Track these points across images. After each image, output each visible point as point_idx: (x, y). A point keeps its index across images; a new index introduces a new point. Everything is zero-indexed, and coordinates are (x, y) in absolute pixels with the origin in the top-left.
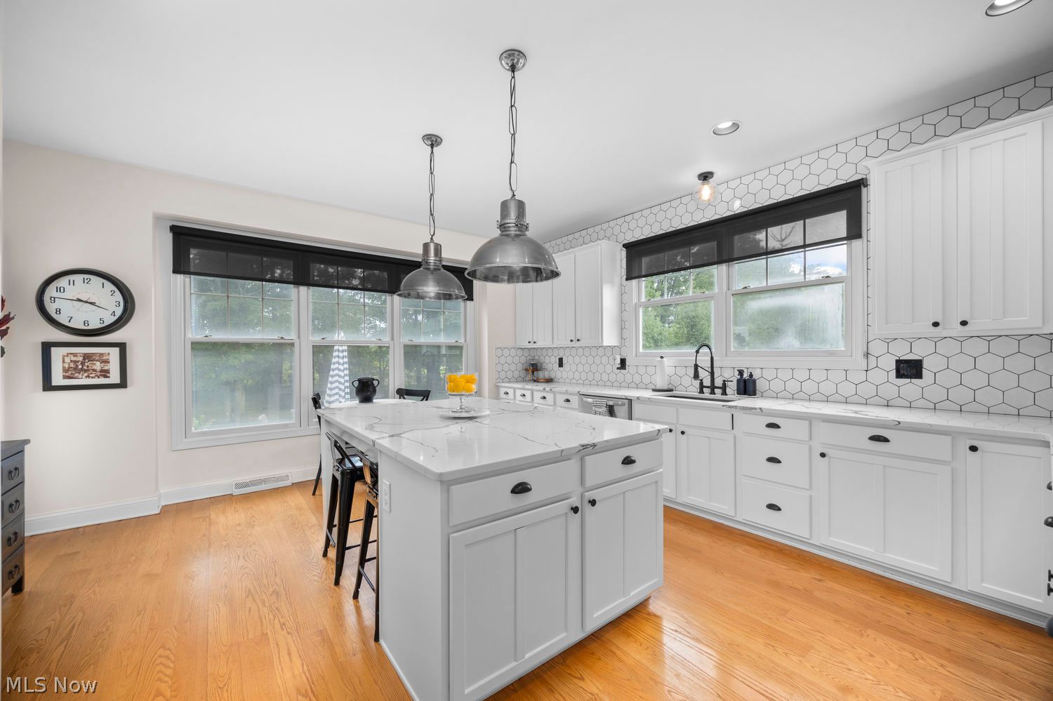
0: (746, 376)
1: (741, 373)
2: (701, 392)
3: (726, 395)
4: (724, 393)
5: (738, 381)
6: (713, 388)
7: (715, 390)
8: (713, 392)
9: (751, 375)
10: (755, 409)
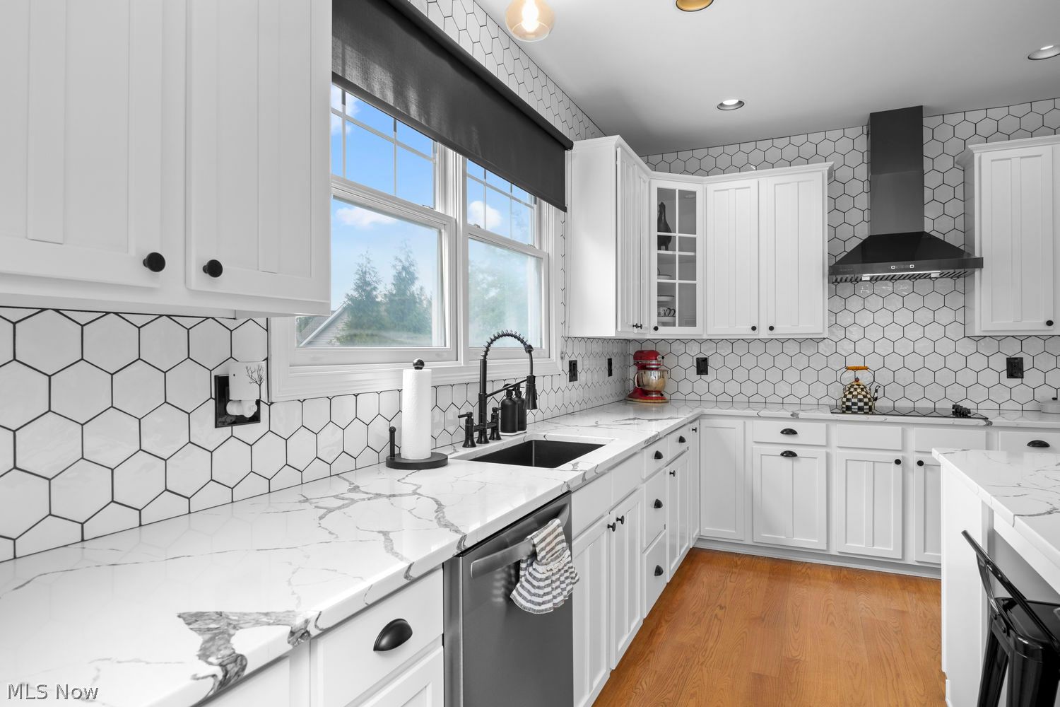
6: (483, 428)
8: (483, 439)
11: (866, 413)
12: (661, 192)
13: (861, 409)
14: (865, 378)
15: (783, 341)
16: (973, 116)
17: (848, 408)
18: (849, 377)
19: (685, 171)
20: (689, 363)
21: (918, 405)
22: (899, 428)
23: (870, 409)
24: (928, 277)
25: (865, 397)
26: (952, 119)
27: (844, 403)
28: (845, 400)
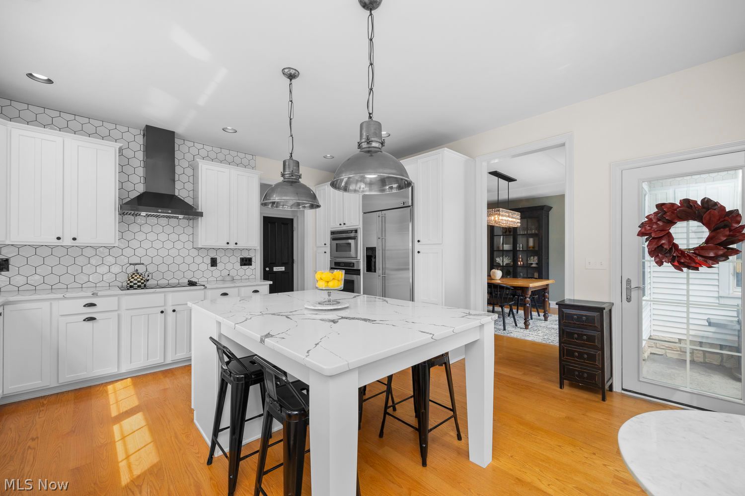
11: (142, 289)
13: (139, 286)
15: (82, 248)
16: (197, 146)
17: (131, 287)
23: (144, 286)
24: (177, 218)
26: (188, 144)
27: (128, 284)
28: (129, 282)
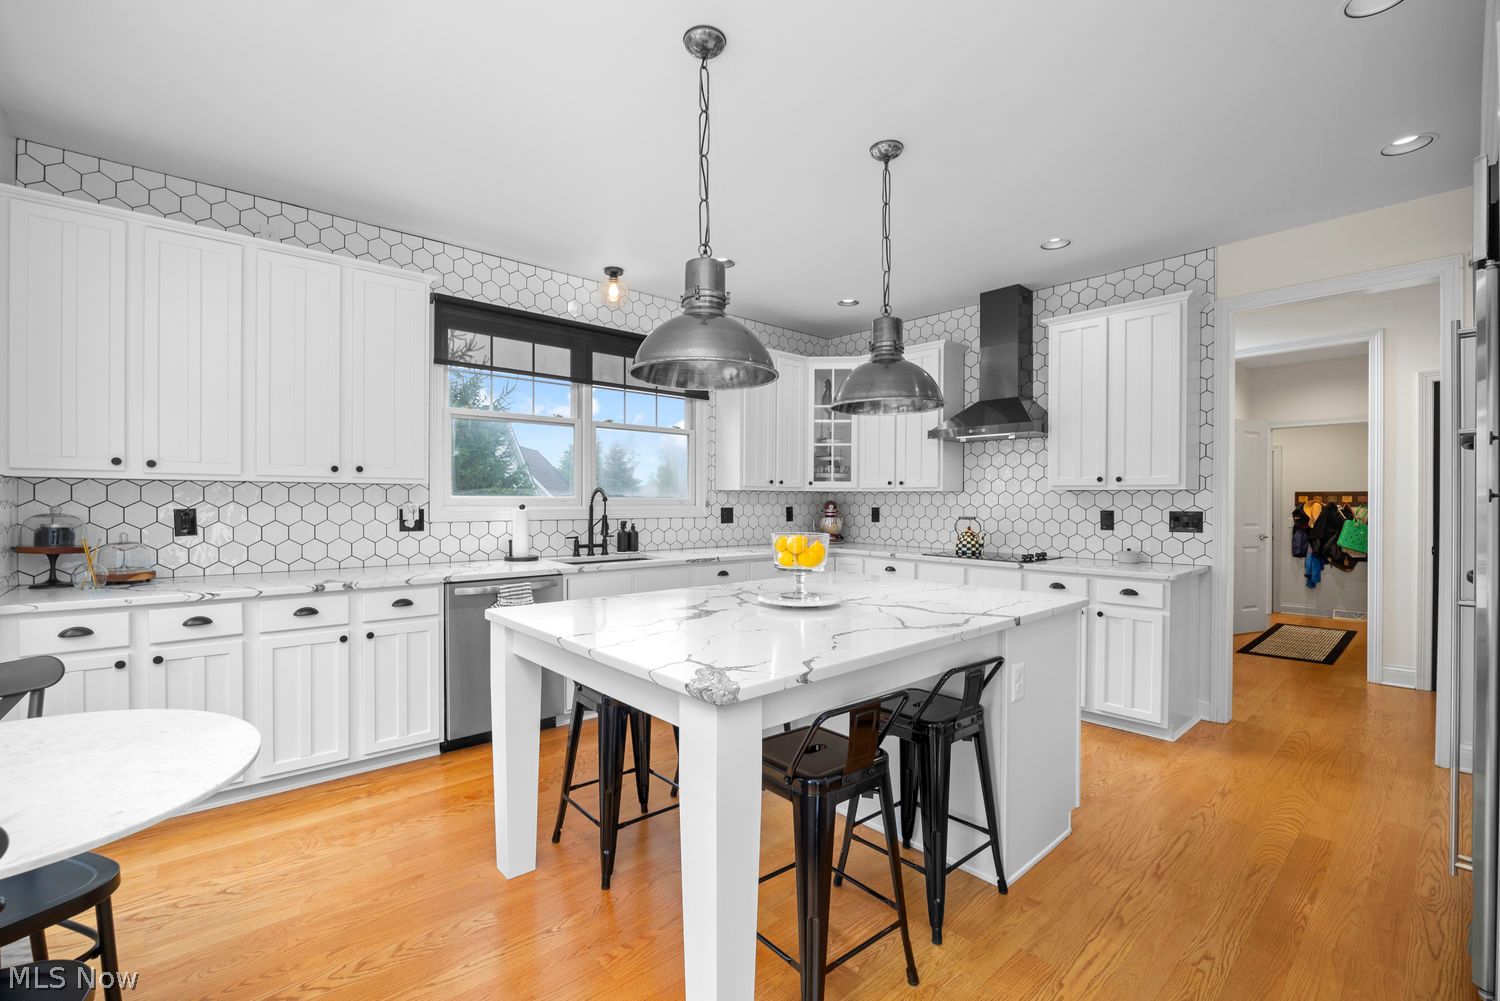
0: (628, 528)
1: (624, 524)
2: (577, 553)
3: (607, 554)
4: (605, 552)
5: (619, 534)
6: (591, 547)
7: (595, 549)
8: (591, 553)
9: (633, 527)
10: (713, 559)
11: (969, 557)
12: (818, 373)
14: (975, 529)
16: (1076, 286)
17: (964, 553)
18: (963, 526)
19: (837, 354)
20: (867, 512)
21: (1001, 551)
22: (962, 569)
23: (974, 553)
24: (1006, 438)
25: (972, 540)
26: (1061, 290)
27: (960, 549)
28: (960, 546)
